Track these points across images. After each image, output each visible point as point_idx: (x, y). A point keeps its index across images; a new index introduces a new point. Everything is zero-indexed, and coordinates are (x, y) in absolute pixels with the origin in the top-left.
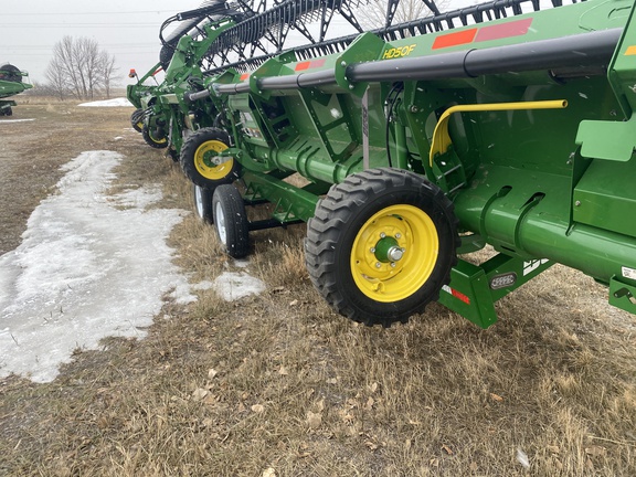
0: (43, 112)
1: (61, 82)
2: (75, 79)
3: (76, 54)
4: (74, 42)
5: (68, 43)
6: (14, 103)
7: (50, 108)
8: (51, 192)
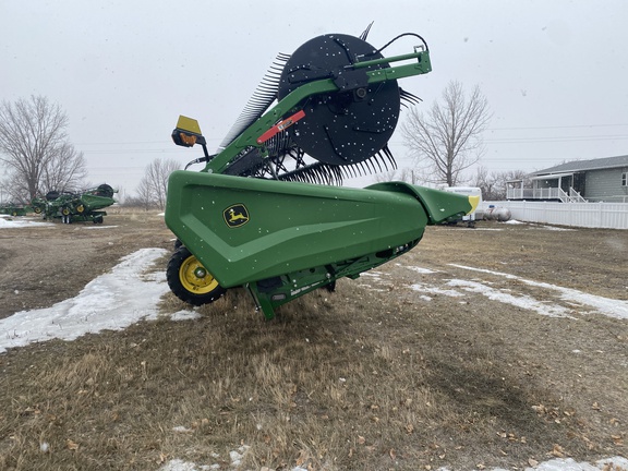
0: (128, 220)
1: (148, 195)
2: (160, 194)
3: (163, 173)
4: (162, 164)
5: (157, 165)
6: (105, 213)
7: (134, 217)
8: (106, 272)
